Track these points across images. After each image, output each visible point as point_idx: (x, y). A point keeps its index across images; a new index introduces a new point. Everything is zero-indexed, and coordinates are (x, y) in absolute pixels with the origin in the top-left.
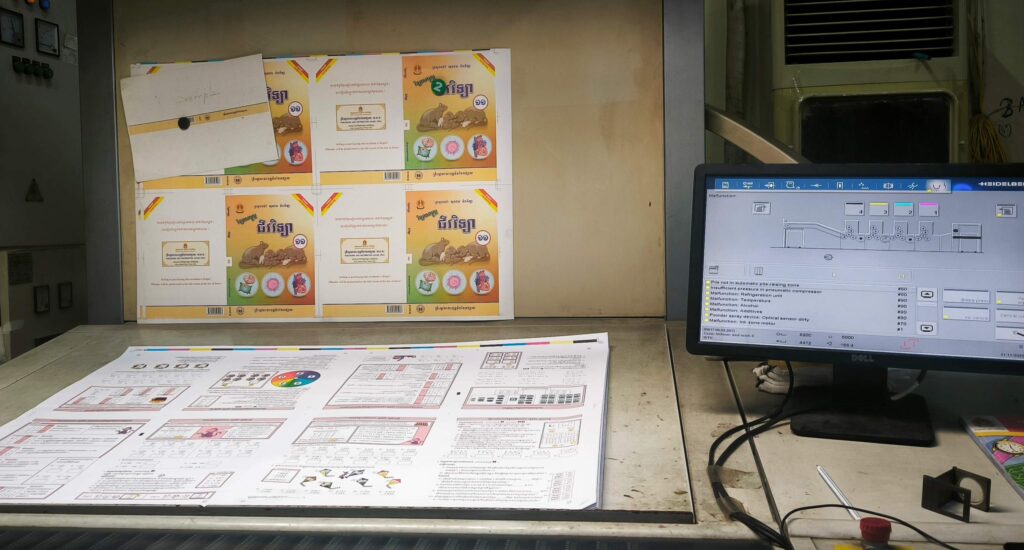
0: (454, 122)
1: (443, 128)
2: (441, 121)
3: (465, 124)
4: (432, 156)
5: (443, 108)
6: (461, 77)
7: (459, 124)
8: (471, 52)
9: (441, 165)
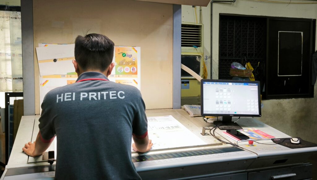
0: (127, 64)
1: (125, 65)
2: (124, 63)
3: (130, 64)
4: (122, 72)
5: (125, 60)
6: (129, 53)
7: (129, 64)
8: (131, 47)
9: (125, 74)
